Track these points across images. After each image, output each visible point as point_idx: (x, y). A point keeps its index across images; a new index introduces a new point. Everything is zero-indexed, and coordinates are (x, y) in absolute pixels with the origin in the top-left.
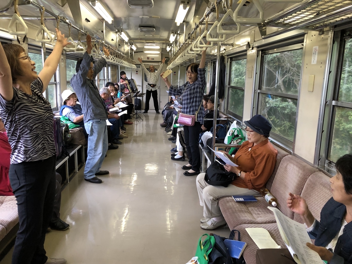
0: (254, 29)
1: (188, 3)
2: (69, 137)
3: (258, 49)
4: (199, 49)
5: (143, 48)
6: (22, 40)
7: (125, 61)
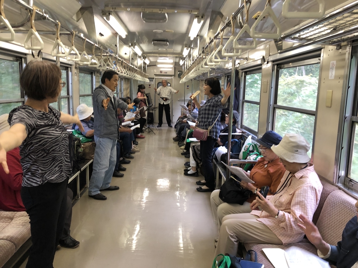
0: (269, 43)
1: (202, 17)
2: (80, 151)
3: (274, 63)
4: (214, 63)
5: (156, 62)
6: (37, 54)
7: (138, 74)
